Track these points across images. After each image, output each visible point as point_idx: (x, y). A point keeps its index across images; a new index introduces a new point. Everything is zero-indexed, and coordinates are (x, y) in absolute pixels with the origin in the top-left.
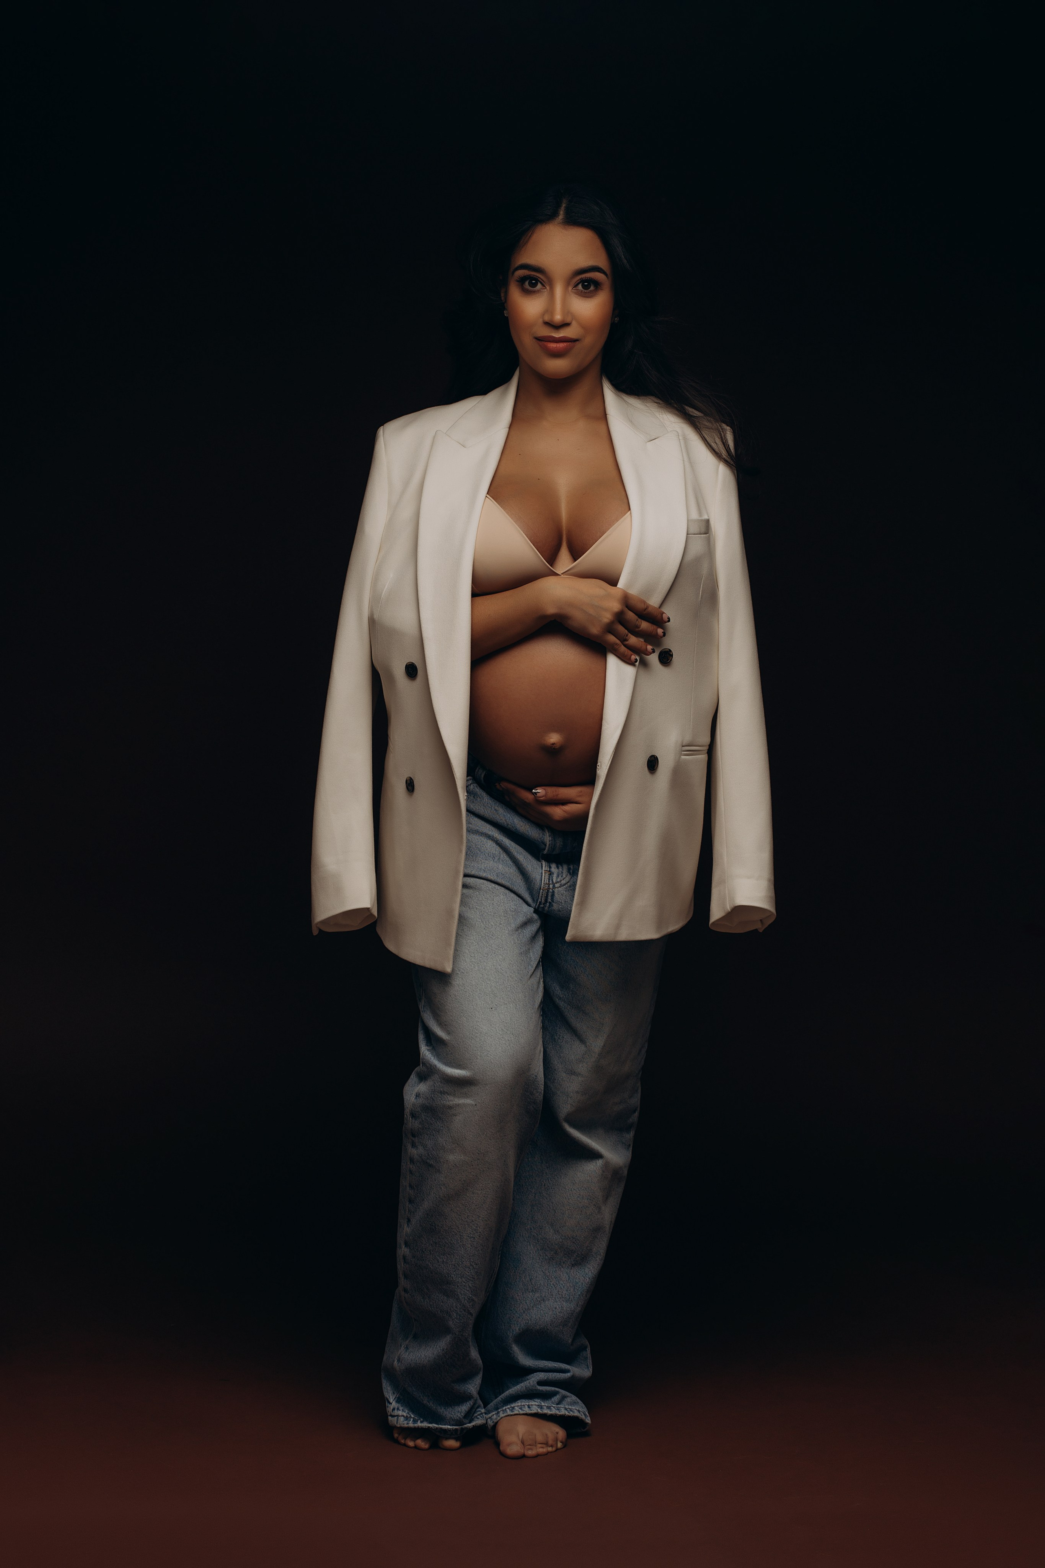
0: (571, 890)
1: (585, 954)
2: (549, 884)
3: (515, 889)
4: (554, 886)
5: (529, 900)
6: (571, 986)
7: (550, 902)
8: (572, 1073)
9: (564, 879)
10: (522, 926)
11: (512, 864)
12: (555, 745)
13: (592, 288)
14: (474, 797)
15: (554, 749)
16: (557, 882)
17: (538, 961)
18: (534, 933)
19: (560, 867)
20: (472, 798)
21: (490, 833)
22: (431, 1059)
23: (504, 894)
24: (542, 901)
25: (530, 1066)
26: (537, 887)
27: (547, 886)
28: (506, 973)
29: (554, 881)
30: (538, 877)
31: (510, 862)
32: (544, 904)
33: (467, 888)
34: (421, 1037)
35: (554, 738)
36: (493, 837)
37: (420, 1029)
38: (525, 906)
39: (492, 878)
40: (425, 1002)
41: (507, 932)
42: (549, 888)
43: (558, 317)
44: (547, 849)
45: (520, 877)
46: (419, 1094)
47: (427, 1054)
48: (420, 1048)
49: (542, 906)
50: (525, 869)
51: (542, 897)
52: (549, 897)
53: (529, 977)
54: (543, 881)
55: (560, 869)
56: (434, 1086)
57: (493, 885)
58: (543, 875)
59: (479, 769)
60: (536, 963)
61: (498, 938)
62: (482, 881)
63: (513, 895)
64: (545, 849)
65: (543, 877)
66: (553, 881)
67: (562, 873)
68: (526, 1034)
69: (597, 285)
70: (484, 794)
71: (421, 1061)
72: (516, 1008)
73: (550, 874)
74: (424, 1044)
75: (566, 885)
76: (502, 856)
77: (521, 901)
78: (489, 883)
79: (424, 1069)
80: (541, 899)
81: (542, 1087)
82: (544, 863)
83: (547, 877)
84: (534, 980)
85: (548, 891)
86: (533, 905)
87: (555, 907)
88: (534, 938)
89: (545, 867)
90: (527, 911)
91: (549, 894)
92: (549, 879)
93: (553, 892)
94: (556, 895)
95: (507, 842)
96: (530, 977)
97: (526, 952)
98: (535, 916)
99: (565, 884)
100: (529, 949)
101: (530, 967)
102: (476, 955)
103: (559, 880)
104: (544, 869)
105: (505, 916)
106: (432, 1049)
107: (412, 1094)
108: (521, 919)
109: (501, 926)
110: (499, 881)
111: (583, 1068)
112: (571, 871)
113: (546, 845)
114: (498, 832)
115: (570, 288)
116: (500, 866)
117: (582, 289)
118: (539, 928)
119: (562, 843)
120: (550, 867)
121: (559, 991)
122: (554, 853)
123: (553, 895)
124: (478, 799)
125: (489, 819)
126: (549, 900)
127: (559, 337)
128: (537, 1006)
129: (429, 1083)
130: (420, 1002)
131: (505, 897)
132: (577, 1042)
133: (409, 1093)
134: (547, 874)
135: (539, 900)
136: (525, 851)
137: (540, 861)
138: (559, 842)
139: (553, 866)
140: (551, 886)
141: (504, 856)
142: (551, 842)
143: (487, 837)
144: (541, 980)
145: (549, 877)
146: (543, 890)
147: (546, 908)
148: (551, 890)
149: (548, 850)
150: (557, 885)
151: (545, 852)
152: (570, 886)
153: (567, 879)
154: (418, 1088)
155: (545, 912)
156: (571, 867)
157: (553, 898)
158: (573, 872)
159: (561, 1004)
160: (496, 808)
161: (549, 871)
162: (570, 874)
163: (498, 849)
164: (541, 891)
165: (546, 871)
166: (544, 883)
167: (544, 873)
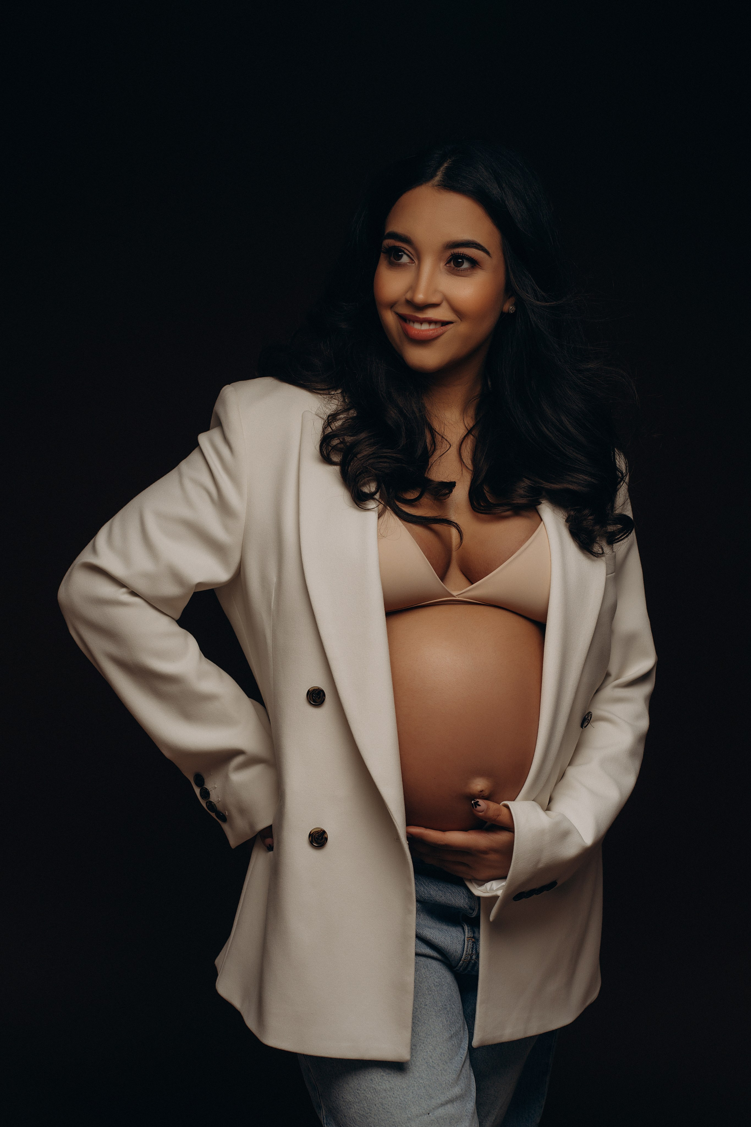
2: (471, 955)
4: (477, 956)
13: (466, 265)
26: (456, 958)
27: (469, 957)
28: (438, 1065)
30: (459, 947)
35: (480, 785)
41: (434, 1013)
42: (471, 959)
43: (420, 297)
51: (461, 967)
52: (470, 968)
54: (465, 951)
58: (466, 943)
65: (465, 945)
66: (476, 950)
69: (474, 264)
73: (474, 942)
82: (468, 928)
83: (470, 946)
85: (469, 962)
89: (469, 932)
91: (470, 966)
92: (472, 948)
93: (476, 962)
101: (461, 1051)
104: (466, 936)
105: (430, 994)
109: (426, 1007)
115: (442, 264)
117: (454, 266)
120: (474, 933)
123: (474, 965)
127: (423, 318)
131: (426, 970)
134: (471, 942)
137: (462, 928)
140: (474, 956)
145: (473, 945)
146: (464, 962)
161: (474, 937)
164: (462, 962)
165: (470, 937)
166: (466, 954)
167: (466, 940)
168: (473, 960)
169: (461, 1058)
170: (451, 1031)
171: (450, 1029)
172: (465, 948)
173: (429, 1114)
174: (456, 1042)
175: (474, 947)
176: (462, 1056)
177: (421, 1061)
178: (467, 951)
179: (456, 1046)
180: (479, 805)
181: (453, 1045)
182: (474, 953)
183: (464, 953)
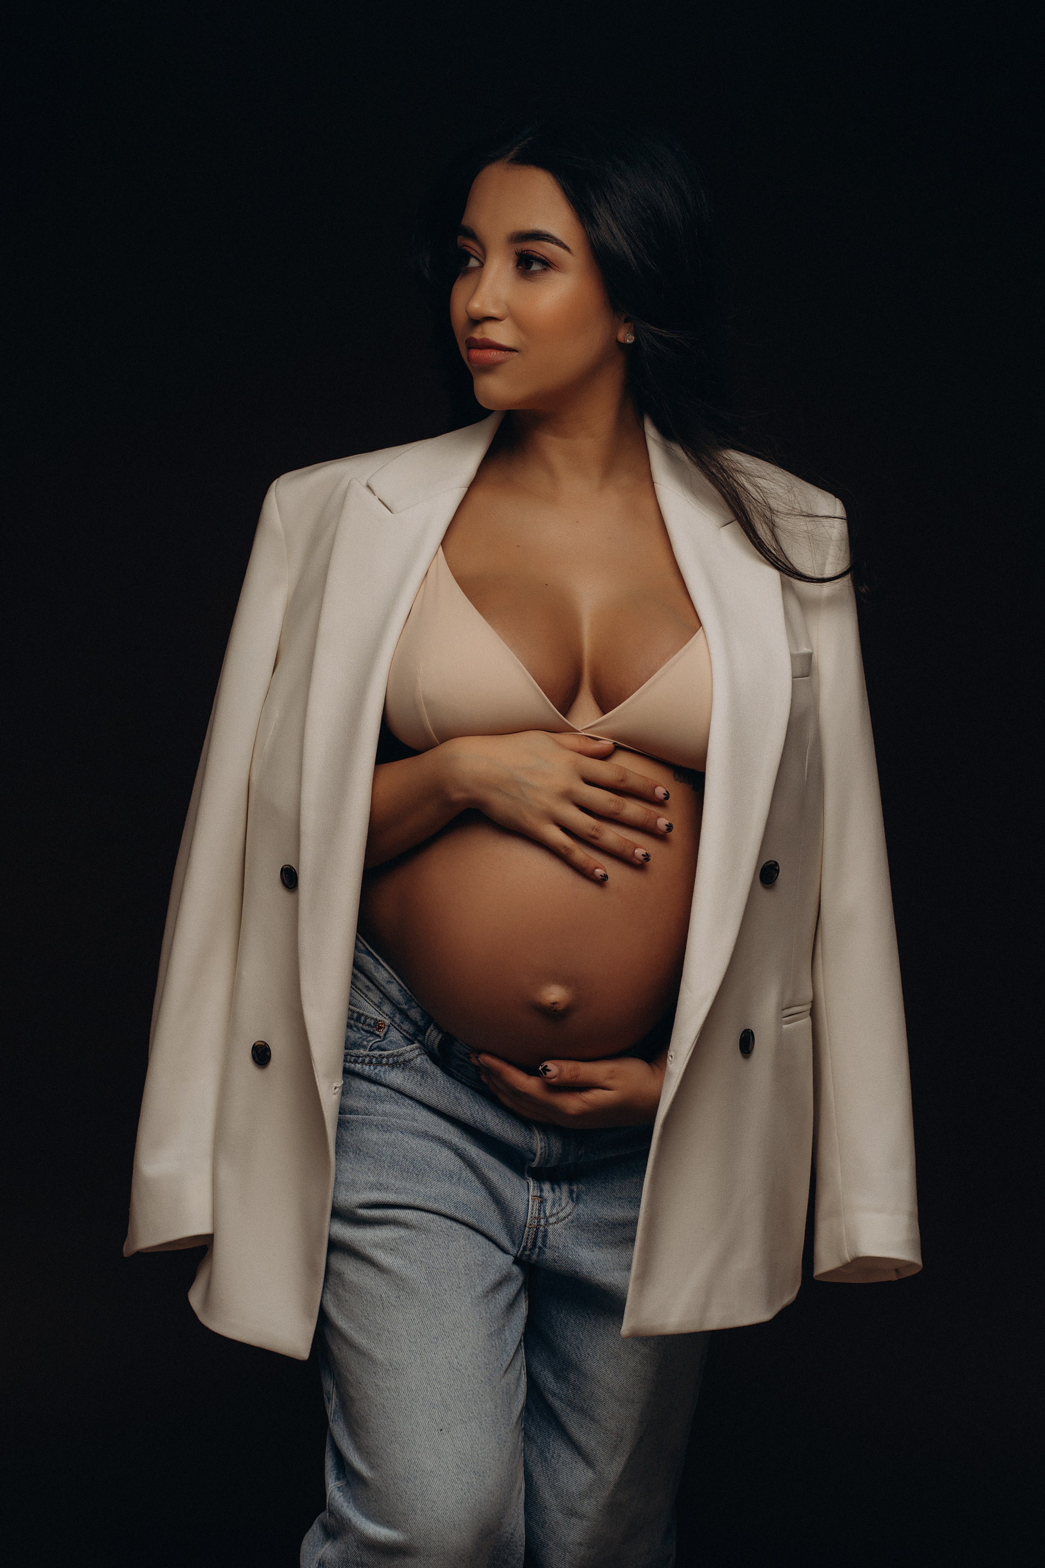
0: (574, 1226)
1: (594, 1326)
2: (539, 1219)
3: (484, 1227)
4: (547, 1221)
5: (506, 1242)
6: (572, 1376)
7: (540, 1248)
8: (572, 1513)
9: (562, 1210)
10: (495, 1288)
11: (479, 1186)
12: (557, 1006)
14: (422, 1077)
15: (555, 1011)
16: (552, 1215)
17: (519, 1340)
18: (511, 1298)
19: (557, 1189)
20: (419, 1077)
21: (446, 1137)
22: (342, 1506)
23: (466, 1238)
24: (527, 1245)
25: (502, 1521)
26: (520, 1222)
27: (536, 1221)
28: (466, 1369)
29: (548, 1214)
30: (522, 1207)
31: (477, 1184)
32: (530, 1250)
33: (408, 1227)
34: (329, 1463)
35: (554, 994)
36: (451, 1143)
37: (328, 1448)
38: (499, 1254)
39: (448, 1212)
40: (337, 1406)
41: (469, 1300)
42: (539, 1225)
44: (537, 1159)
45: (493, 1207)
46: (324, 1563)
47: (336, 1498)
48: (327, 1485)
49: (527, 1253)
50: (500, 1195)
51: (528, 1239)
52: (540, 1240)
53: (502, 1373)
54: (529, 1214)
55: (558, 1193)
56: (347, 1553)
57: (449, 1223)
58: (530, 1203)
59: (432, 1031)
60: (515, 1347)
61: (454, 1311)
62: (431, 1216)
63: (479, 1238)
64: (533, 1161)
65: (530, 1206)
66: (545, 1213)
67: (560, 1199)
68: (497, 1470)
69: (547, 264)
70: (439, 1072)
71: (327, 1507)
72: (480, 1428)
73: (541, 1202)
74: (333, 1477)
75: (567, 1219)
76: (464, 1174)
77: (493, 1247)
78: (442, 1219)
79: (332, 1521)
80: (527, 1242)
81: (522, 1550)
82: (531, 1181)
83: (536, 1207)
84: (511, 1376)
85: (537, 1229)
86: (513, 1251)
87: (549, 1254)
88: (511, 1305)
89: (534, 1189)
90: (503, 1262)
91: (540, 1236)
92: (539, 1210)
93: (546, 1230)
94: (550, 1236)
95: (474, 1151)
96: (505, 1372)
97: (501, 1330)
98: (516, 1270)
99: (565, 1218)
100: (504, 1326)
101: (505, 1356)
102: (418, 1340)
103: (555, 1211)
104: (531, 1193)
105: (467, 1274)
106: (346, 1485)
107: (313, 1559)
108: (492, 1277)
109: (459, 1290)
110: (459, 1215)
111: (590, 1507)
112: (574, 1196)
113: (535, 1155)
114: (459, 1134)
116: (461, 1191)
118: (521, 1287)
119: (560, 1152)
120: (541, 1190)
121: (553, 1383)
122: (548, 1166)
123: (545, 1236)
124: (429, 1080)
125: (446, 1112)
126: (539, 1244)
128: (515, 1419)
129: (340, 1545)
130: (329, 1403)
131: (467, 1242)
132: (581, 1465)
133: (309, 1558)
134: (537, 1202)
135: (523, 1244)
136: (501, 1165)
137: (525, 1179)
138: (556, 1146)
139: (547, 1187)
140: (542, 1222)
141: (467, 1174)
142: (543, 1150)
143: (441, 1143)
144: (523, 1371)
145: (540, 1206)
146: (530, 1228)
147: (534, 1257)
148: (542, 1229)
149: (539, 1162)
150: (552, 1220)
151: (534, 1164)
152: (572, 1221)
153: (568, 1210)
154: (323, 1550)
155: (532, 1262)
156: (575, 1188)
157: (546, 1240)
158: (577, 1197)
159: (556, 1404)
160: (457, 1094)
161: (540, 1197)
162: (573, 1200)
163: (458, 1162)
164: (527, 1229)
165: (535, 1196)
166: (531, 1217)
167: (530, 1199)
168: (541, 1225)
169: (502, 1365)
170: (491, 1327)
171: (491, 1323)
172: (529, 1209)
173: (441, 1430)
174: (497, 1343)
175: (541, 1209)
176: (503, 1363)
177: (441, 1359)
178: (532, 1213)
179: (496, 1348)
180: (549, 1070)
181: (492, 1346)
182: (541, 1216)
183: (529, 1215)
